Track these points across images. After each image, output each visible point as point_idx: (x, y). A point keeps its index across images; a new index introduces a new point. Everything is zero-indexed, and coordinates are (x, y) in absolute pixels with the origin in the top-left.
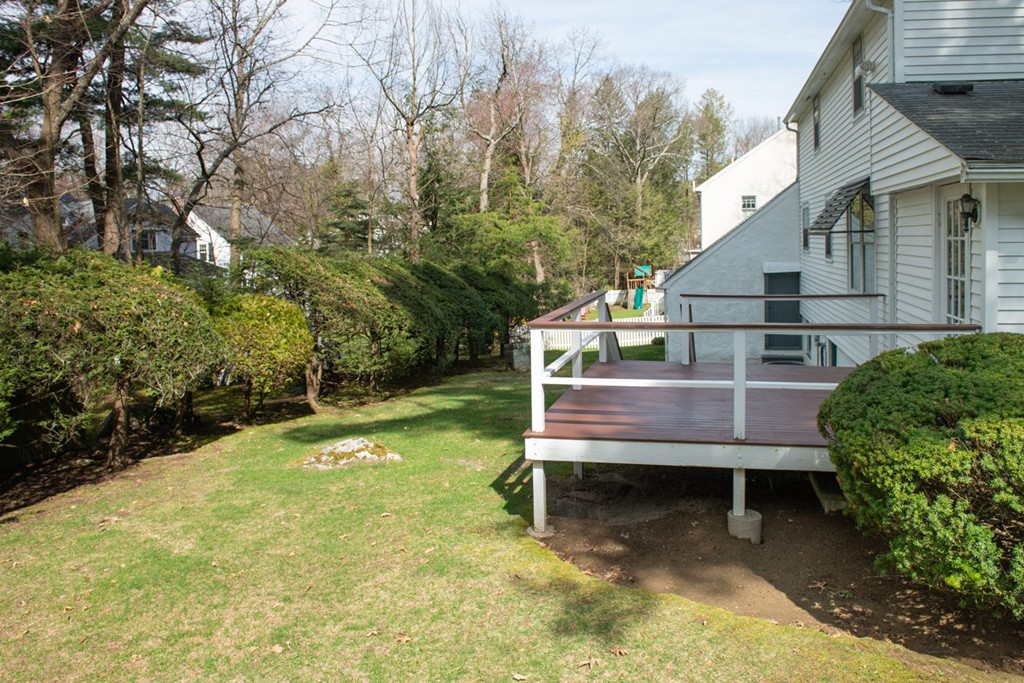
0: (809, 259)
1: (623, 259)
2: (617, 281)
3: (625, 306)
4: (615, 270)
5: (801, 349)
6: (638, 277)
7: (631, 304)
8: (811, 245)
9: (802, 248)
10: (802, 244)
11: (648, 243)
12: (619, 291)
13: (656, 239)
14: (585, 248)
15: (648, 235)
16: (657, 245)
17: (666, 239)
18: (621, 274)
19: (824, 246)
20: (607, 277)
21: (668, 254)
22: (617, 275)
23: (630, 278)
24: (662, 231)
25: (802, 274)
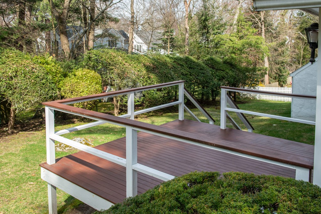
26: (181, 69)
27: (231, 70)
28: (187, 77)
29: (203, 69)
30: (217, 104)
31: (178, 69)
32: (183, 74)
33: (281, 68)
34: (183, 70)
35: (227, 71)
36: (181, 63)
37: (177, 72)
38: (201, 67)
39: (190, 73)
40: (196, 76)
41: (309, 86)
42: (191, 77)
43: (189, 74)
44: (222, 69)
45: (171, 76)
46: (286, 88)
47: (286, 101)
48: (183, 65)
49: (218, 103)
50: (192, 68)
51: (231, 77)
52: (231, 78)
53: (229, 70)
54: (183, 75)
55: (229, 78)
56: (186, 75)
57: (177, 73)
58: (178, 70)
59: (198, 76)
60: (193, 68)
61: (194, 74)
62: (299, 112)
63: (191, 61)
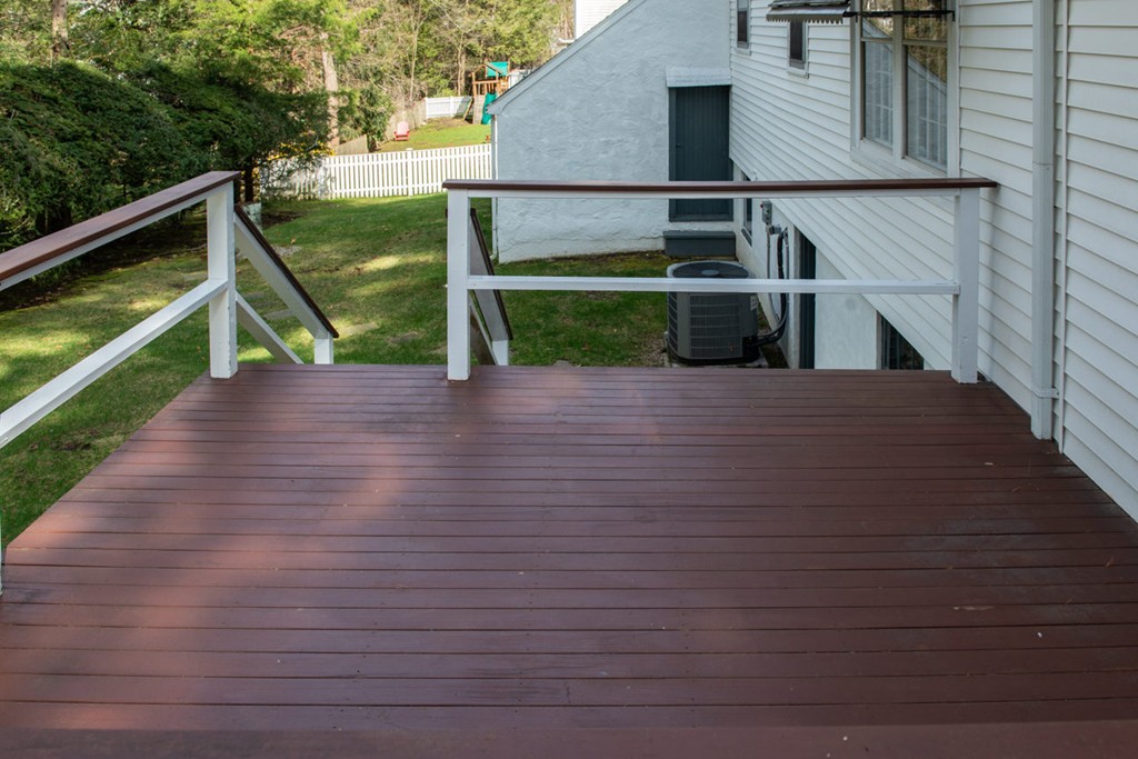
0: (753, 66)
1: (470, 52)
2: (461, 83)
3: (469, 120)
4: (457, 68)
5: (732, 220)
6: (490, 78)
7: (478, 116)
8: (752, 39)
9: (734, 43)
10: (735, 36)
11: (506, 30)
12: (460, 98)
13: (516, 25)
14: (414, 37)
15: (506, 19)
16: (518, 33)
17: (532, 25)
18: (467, 73)
19: (786, 43)
20: (447, 77)
21: (533, 45)
22: (461, 74)
23: (477, 79)
24: (526, 13)
25: (734, 90)
26: (51, 116)
27: (240, 105)
28: (79, 146)
29: (141, 111)
30: (194, 236)
31: (37, 116)
32: (61, 134)
33: (374, 92)
34: (62, 119)
35: (228, 110)
36: (47, 92)
37: (36, 131)
38: (133, 103)
39: (91, 128)
40: (117, 138)
41: (545, 140)
42: (97, 145)
43: (89, 133)
44: (209, 106)
45: (14, 148)
46: (409, 154)
47: (411, 193)
48: (55, 100)
49: (197, 233)
50: (94, 110)
51: (244, 131)
52: (245, 135)
53: (234, 108)
54: (63, 140)
55: (236, 136)
56: (75, 138)
57: (36, 135)
58: (37, 120)
59: (123, 138)
60: (101, 109)
61: (107, 131)
62: (519, 228)
63: (88, 82)
